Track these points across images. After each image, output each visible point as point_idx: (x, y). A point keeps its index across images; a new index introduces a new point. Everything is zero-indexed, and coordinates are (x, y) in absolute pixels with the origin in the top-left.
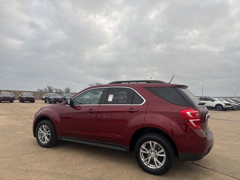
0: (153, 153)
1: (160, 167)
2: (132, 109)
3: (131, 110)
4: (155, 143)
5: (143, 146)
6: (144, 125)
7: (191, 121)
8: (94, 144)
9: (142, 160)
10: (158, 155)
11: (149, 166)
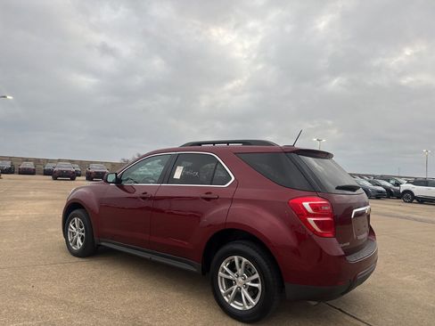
0: (240, 279)
1: (251, 307)
2: (210, 193)
3: (208, 196)
4: (244, 260)
5: (224, 266)
6: (226, 223)
7: (311, 220)
8: (147, 256)
9: (222, 291)
10: (249, 284)
11: (232, 304)
